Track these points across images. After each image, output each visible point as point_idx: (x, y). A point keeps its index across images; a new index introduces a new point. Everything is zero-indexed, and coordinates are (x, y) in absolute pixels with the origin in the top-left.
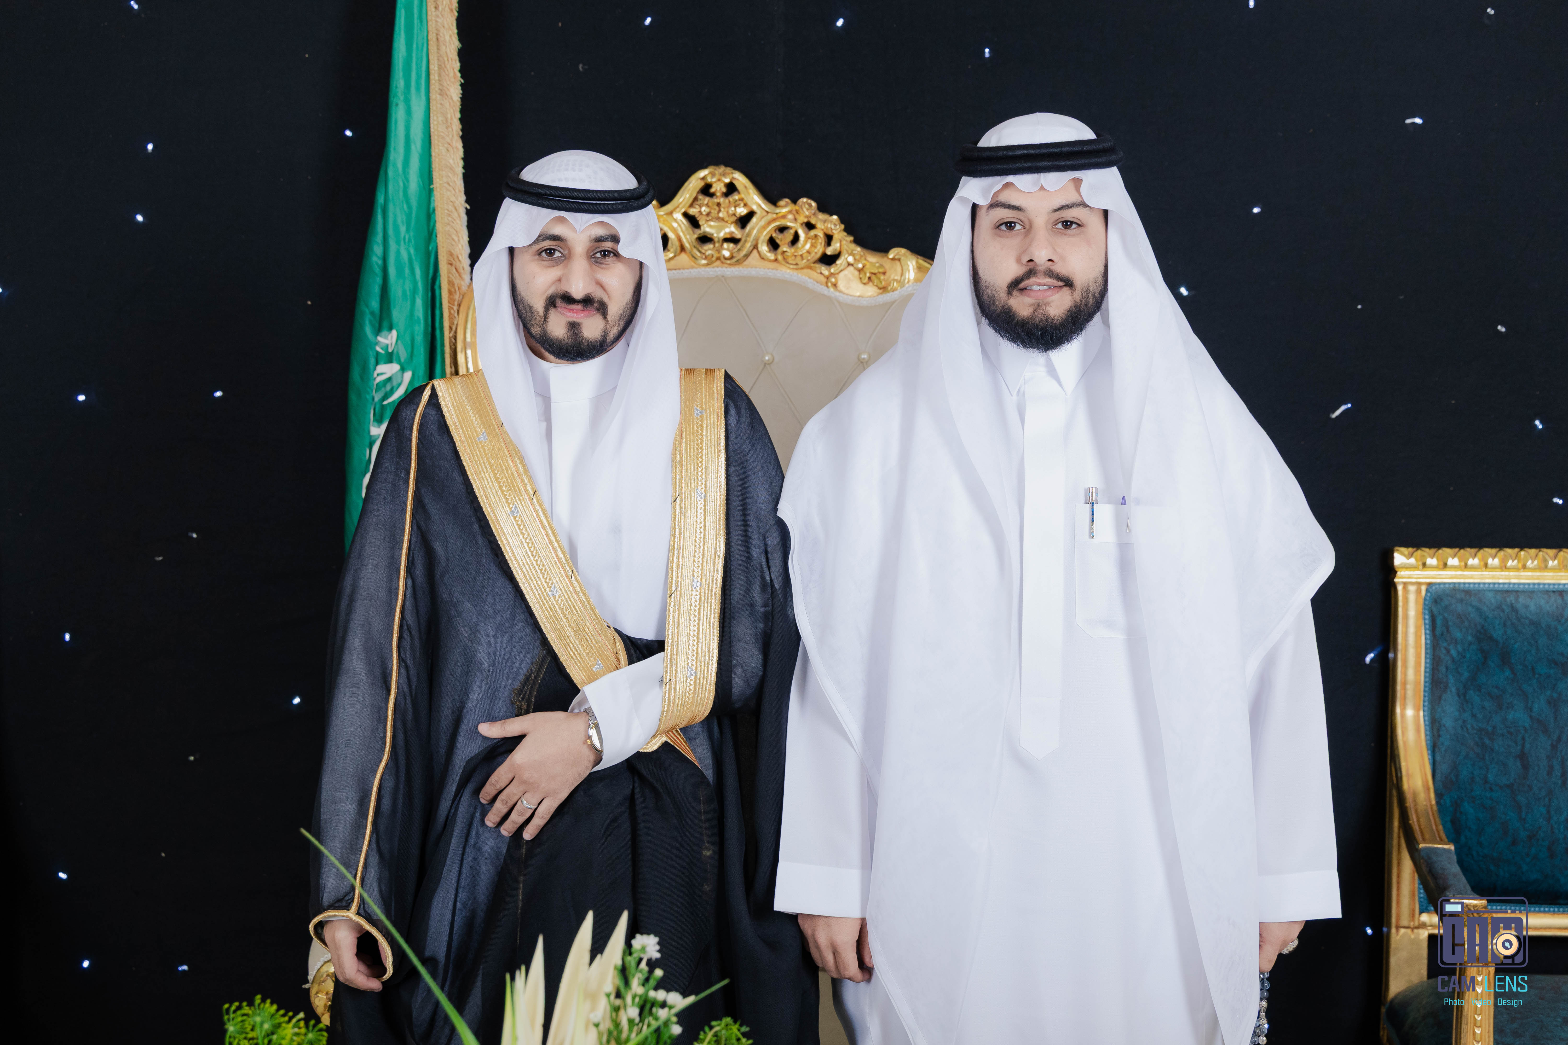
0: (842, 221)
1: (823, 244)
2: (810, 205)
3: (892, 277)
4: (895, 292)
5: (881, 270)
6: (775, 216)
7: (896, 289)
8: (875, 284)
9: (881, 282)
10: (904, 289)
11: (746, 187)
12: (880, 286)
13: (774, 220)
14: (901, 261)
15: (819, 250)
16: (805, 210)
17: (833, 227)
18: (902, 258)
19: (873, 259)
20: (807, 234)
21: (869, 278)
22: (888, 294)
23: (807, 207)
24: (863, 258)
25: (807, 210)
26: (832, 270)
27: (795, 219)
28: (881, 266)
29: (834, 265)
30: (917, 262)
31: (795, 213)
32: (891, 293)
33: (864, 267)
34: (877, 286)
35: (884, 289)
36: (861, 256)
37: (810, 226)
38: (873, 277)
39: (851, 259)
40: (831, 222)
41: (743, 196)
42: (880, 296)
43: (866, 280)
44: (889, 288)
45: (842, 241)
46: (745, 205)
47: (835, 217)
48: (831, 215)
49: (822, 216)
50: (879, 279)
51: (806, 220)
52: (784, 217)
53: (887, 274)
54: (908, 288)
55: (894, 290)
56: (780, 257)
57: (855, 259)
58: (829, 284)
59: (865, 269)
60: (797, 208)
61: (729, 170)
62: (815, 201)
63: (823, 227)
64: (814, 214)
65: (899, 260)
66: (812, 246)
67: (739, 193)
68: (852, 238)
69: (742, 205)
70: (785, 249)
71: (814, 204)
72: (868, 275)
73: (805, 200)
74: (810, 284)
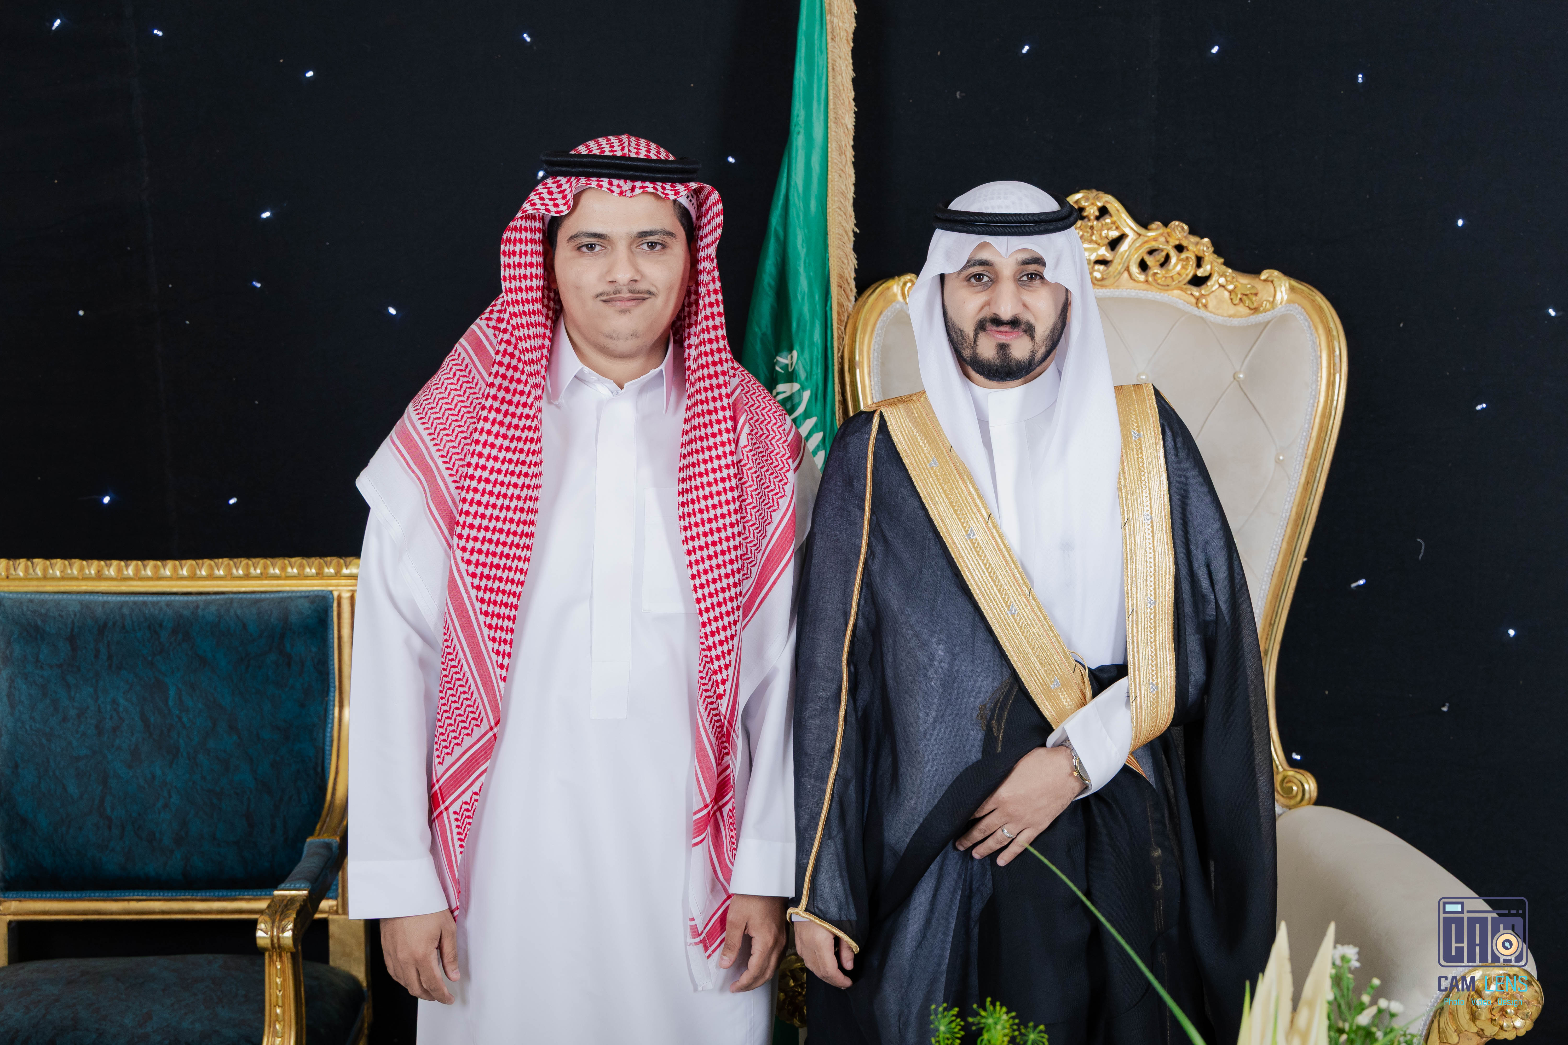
0: (1214, 243)
1: (1195, 265)
2: (1182, 228)
3: (1264, 298)
4: (1267, 313)
5: (1254, 291)
6: (1146, 239)
7: (1269, 310)
8: (1247, 305)
9: (1253, 303)
10: (1276, 309)
11: (1118, 211)
12: (1252, 307)
13: (1146, 242)
14: (1274, 282)
15: (1190, 272)
16: (1177, 232)
17: (1204, 249)
18: (1275, 279)
19: (1244, 281)
20: (1178, 257)
21: (1241, 299)
22: (1260, 315)
23: (1179, 230)
24: (1235, 280)
25: (1180, 232)
26: (1203, 292)
27: (1167, 242)
28: (1253, 287)
29: (1204, 286)
30: (1290, 284)
31: (1166, 235)
32: (1264, 314)
33: (1235, 288)
34: (1248, 307)
35: (1256, 310)
36: (1233, 278)
37: (1180, 248)
38: (1244, 298)
39: (1221, 281)
40: (1204, 245)
41: (1114, 219)
42: (1251, 317)
43: (1237, 301)
44: (1261, 309)
45: (1212, 264)
46: (1117, 228)
47: (1206, 240)
48: (1202, 238)
49: (1194, 239)
50: (1251, 300)
51: (1177, 243)
52: (1155, 239)
53: (1259, 295)
54: (1280, 309)
55: (1265, 311)
56: (1150, 279)
57: (1227, 281)
58: (1200, 305)
59: (1236, 290)
60: (1168, 230)
61: (1101, 194)
62: (1186, 224)
63: (1195, 250)
64: (1186, 237)
65: (1272, 282)
66: (1183, 267)
67: (1111, 216)
68: (1222, 260)
69: (1114, 228)
70: (1155, 271)
71: (1186, 227)
72: (1239, 296)
73: (1177, 223)
74: (1181, 304)
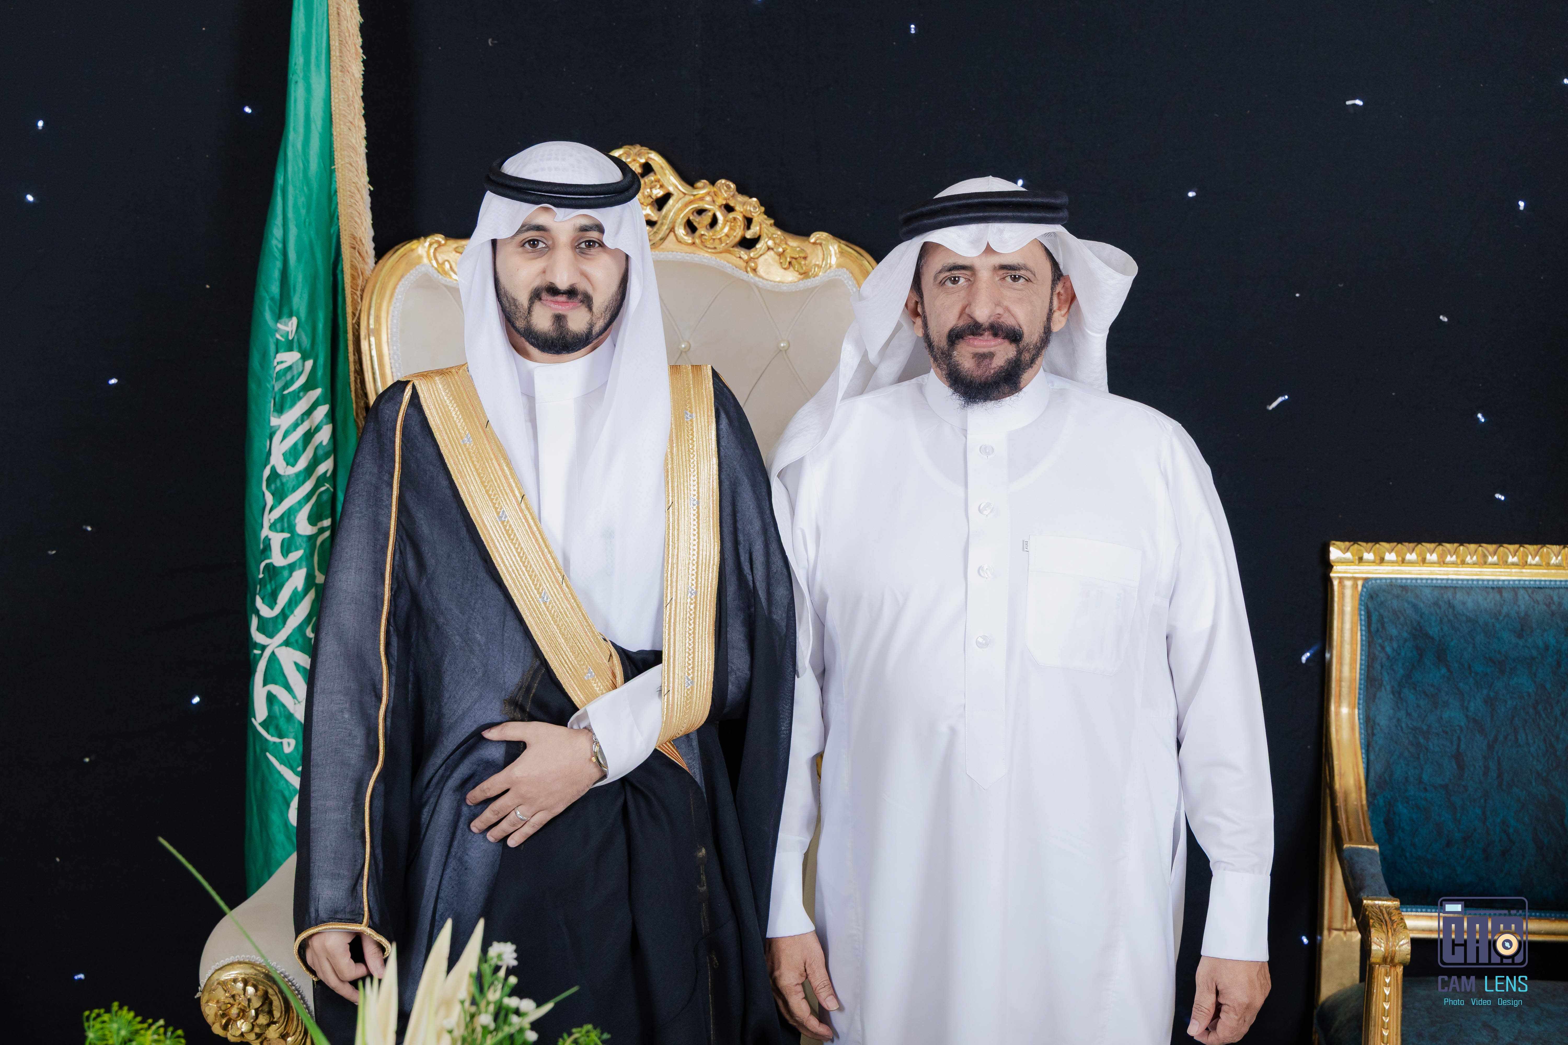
0: (763, 204)
1: (742, 227)
2: (729, 187)
3: (813, 262)
4: (818, 278)
5: (803, 255)
6: (692, 198)
7: (817, 275)
8: (796, 269)
9: (802, 267)
10: (825, 274)
11: (662, 168)
12: (801, 271)
13: (691, 202)
14: (823, 245)
15: (738, 234)
16: (723, 191)
17: (752, 209)
18: (824, 242)
19: (793, 244)
20: (725, 217)
21: (790, 263)
22: (809, 280)
23: (726, 189)
24: (783, 242)
25: (726, 192)
26: (752, 255)
27: (714, 201)
28: (802, 250)
29: (753, 249)
30: (839, 246)
31: (713, 194)
32: (813, 278)
33: (784, 251)
34: (797, 271)
35: (805, 275)
36: (782, 240)
37: (729, 209)
38: (796, 262)
39: (770, 243)
40: (751, 204)
41: (659, 177)
42: (801, 282)
43: (787, 265)
44: (810, 274)
45: (762, 224)
46: (662, 186)
47: (755, 199)
48: (751, 197)
49: (741, 198)
50: (800, 264)
51: (724, 202)
52: (702, 199)
53: (808, 259)
54: (829, 274)
55: (815, 275)
56: (697, 241)
57: (775, 243)
58: (749, 269)
59: (785, 253)
60: (715, 189)
61: (645, 149)
62: (734, 182)
63: (742, 210)
64: (733, 196)
65: (821, 244)
66: (731, 229)
67: (655, 174)
68: (772, 221)
69: (658, 186)
70: (703, 233)
71: (732, 186)
72: (788, 260)
73: (723, 181)
74: (729, 269)
